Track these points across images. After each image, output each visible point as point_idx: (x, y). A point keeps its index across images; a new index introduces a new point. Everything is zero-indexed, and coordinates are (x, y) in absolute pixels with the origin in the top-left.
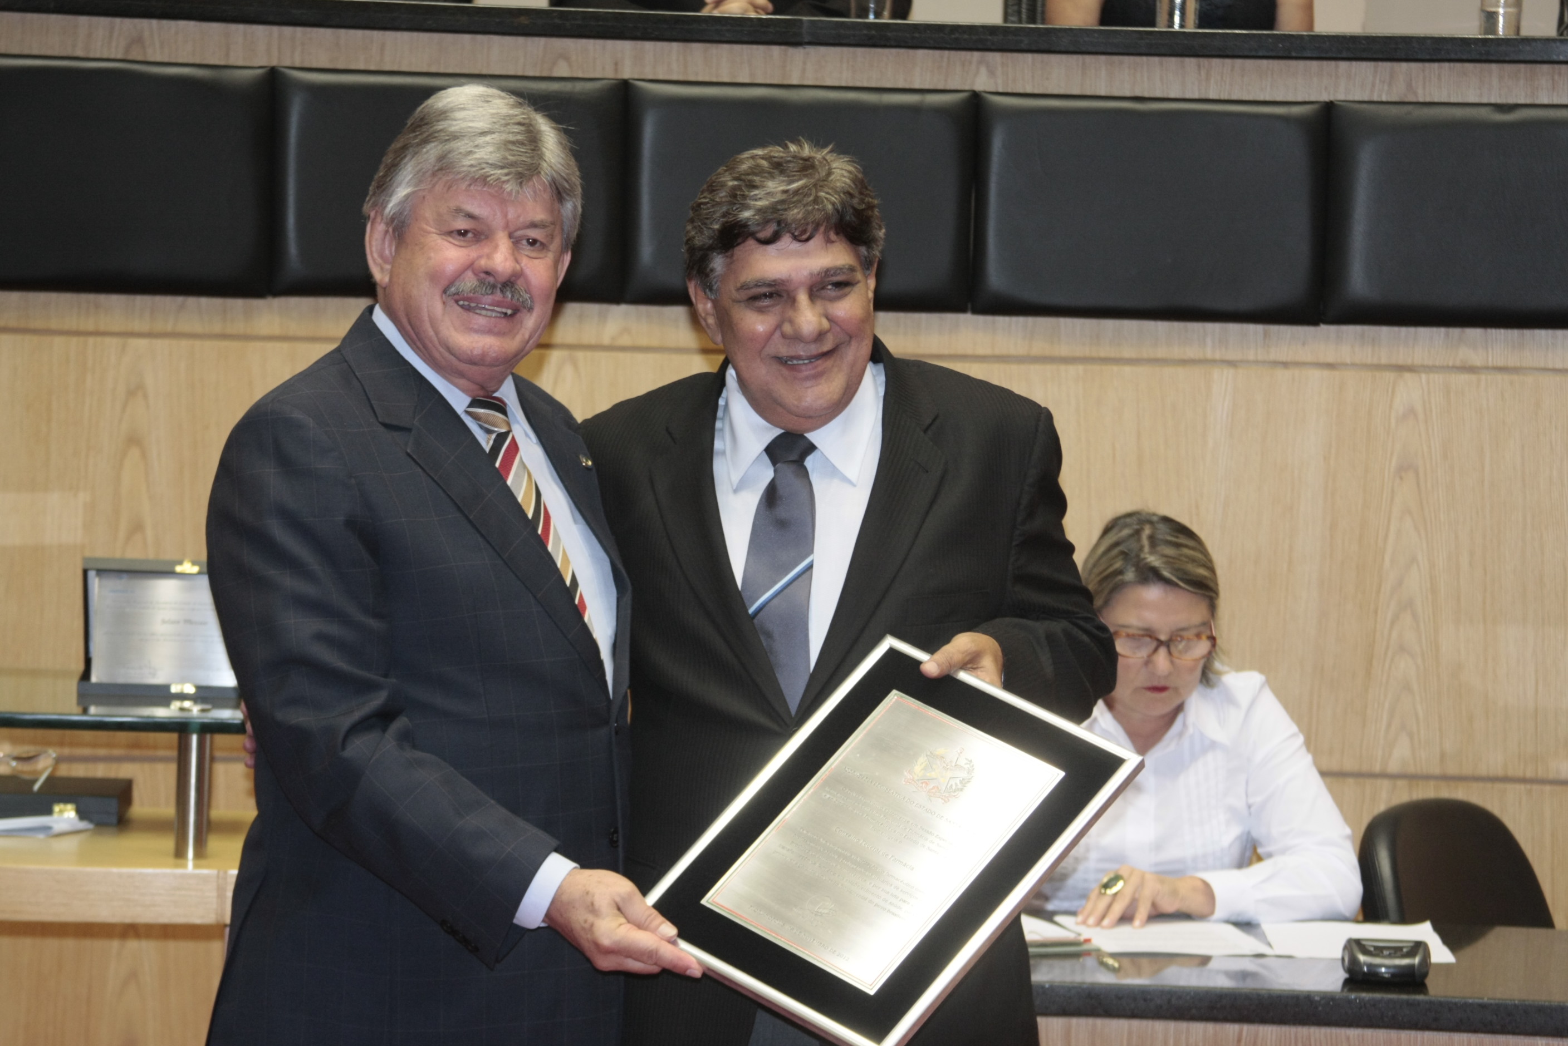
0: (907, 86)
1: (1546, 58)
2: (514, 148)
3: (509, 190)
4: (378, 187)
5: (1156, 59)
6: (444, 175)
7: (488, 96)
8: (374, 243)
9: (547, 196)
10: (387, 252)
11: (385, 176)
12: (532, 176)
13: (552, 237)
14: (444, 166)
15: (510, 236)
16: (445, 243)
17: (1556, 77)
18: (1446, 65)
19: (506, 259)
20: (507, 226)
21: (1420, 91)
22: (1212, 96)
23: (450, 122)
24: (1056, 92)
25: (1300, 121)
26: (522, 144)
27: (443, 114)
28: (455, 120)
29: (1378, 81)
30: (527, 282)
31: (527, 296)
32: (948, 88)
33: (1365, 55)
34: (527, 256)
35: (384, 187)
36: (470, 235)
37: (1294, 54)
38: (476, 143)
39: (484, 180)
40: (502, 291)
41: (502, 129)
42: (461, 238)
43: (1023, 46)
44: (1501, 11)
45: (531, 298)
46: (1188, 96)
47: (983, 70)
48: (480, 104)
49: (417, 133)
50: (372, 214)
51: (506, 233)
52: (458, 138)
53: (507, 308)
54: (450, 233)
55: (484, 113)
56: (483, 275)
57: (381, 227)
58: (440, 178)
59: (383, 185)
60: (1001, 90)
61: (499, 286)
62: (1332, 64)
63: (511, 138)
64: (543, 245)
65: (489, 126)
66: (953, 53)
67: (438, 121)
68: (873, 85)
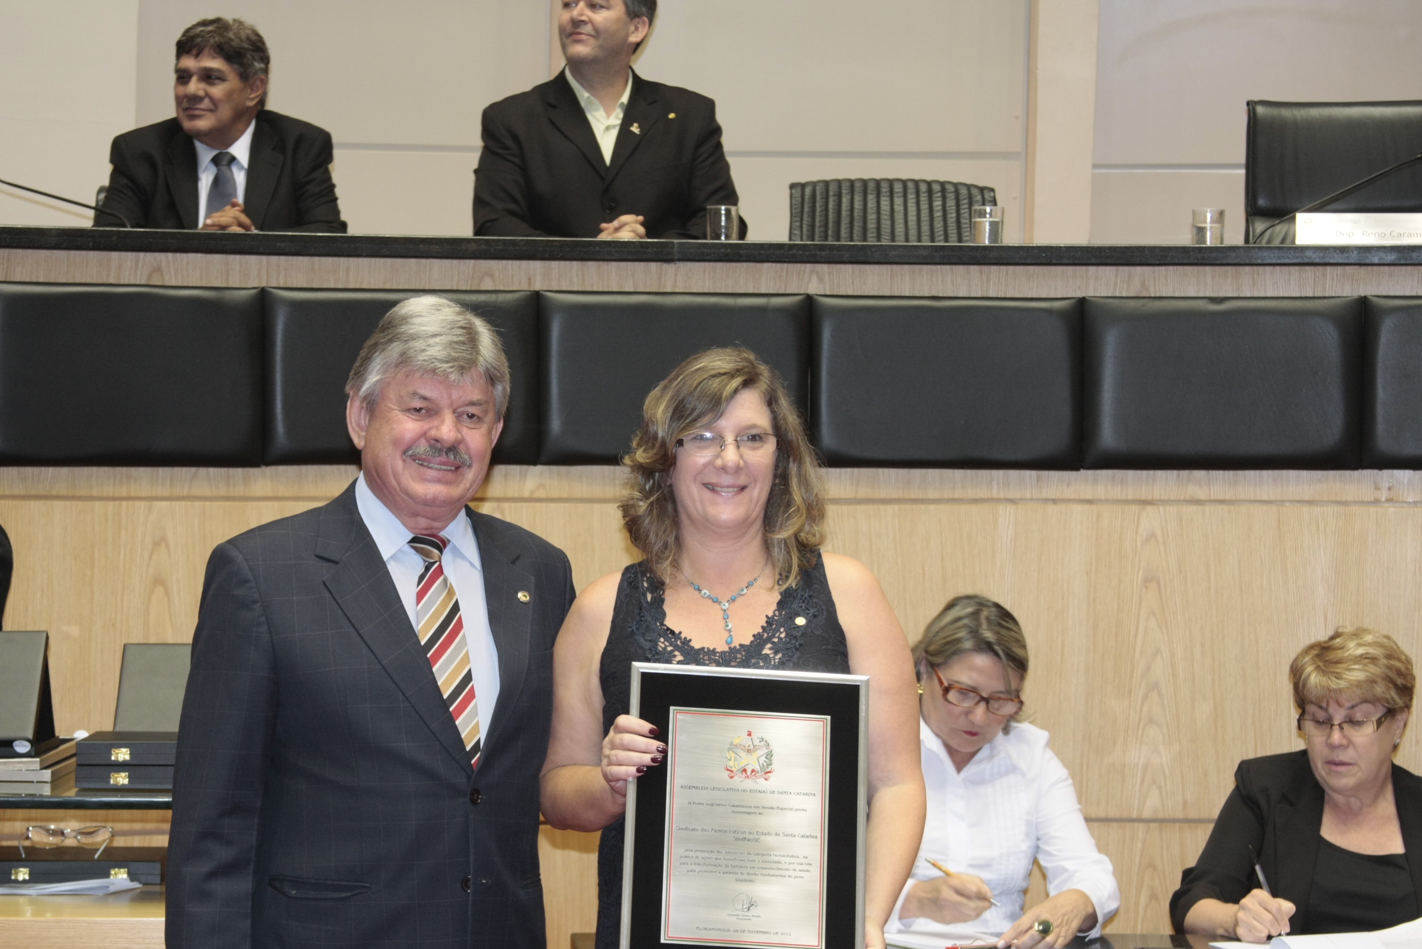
0: (756, 292)
1: (1248, 262)
2: (458, 347)
3: (453, 379)
4: (355, 374)
5: (948, 267)
6: (404, 367)
7: (439, 305)
8: (353, 416)
9: (482, 381)
10: (363, 422)
11: (360, 366)
12: (470, 368)
13: (486, 412)
14: (404, 360)
15: (454, 412)
16: (405, 417)
17: (1256, 276)
18: (1171, 268)
19: (450, 431)
20: (451, 404)
21: (1152, 289)
22: (992, 294)
23: (409, 326)
24: (871, 294)
25: (1060, 313)
26: (464, 343)
27: (405, 319)
28: (413, 325)
29: (1119, 281)
30: (467, 447)
31: (466, 457)
32: (787, 292)
33: (1109, 261)
34: (467, 427)
35: (360, 376)
36: (423, 411)
37: (1054, 261)
38: (429, 343)
39: (434, 371)
40: (446, 453)
41: (448, 332)
42: (417, 413)
43: (845, 259)
44: (1208, 226)
45: (470, 458)
46: (973, 295)
47: (814, 279)
48: (433, 312)
49: (386, 333)
50: (351, 394)
51: (451, 410)
52: (415, 339)
53: (452, 466)
54: (408, 410)
55: (435, 319)
56: (433, 442)
57: (357, 403)
58: (401, 370)
59: (359, 372)
60: (828, 293)
61: (445, 450)
62: (1084, 268)
63: (456, 339)
64: (479, 418)
65: (439, 329)
66: (790, 265)
67: (401, 325)
68: (730, 291)
